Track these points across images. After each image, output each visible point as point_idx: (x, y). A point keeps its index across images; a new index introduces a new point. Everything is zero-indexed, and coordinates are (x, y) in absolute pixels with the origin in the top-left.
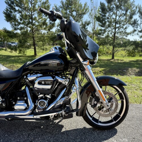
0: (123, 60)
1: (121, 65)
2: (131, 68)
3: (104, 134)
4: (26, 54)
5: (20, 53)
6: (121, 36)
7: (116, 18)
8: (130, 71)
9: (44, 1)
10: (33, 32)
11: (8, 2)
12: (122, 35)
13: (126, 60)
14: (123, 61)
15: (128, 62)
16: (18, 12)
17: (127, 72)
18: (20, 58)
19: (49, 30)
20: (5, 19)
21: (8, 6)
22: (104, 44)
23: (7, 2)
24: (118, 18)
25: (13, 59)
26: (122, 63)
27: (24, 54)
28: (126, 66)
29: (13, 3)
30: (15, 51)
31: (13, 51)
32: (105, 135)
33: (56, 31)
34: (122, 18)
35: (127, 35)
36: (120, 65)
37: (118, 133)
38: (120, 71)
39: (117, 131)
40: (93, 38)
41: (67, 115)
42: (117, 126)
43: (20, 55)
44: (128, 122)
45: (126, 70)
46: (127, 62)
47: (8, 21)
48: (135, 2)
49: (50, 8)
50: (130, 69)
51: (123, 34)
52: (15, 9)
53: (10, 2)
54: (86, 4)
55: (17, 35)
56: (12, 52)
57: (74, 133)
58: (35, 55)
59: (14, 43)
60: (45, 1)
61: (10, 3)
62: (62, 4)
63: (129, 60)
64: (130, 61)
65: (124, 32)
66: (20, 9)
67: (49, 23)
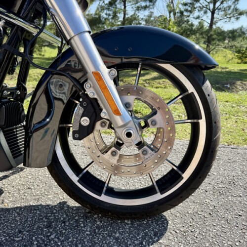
0: (226, 68)
1: (221, 75)
2: (241, 80)
3: (117, 235)
4: (44, 55)
6: (226, 17)
8: (238, 87)
12: (228, 16)
13: (233, 69)
14: (227, 70)
15: (237, 71)
17: (233, 89)
22: (189, 35)
26: (224, 73)
28: (231, 78)
32: (117, 239)
33: (98, 9)
35: (238, 16)
36: (219, 75)
37: (167, 234)
38: (217, 86)
39: (166, 229)
40: (169, 23)
42: (172, 210)
44: (212, 197)
45: (231, 85)
46: (234, 71)
50: (239, 83)
51: (230, 14)
57: (18, 218)
63: (239, 69)
64: (241, 70)
65: (232, 7)
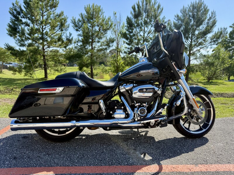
4: (33, 77)
5: (26, 75)
7: (144, 35)
9: (57, 13)
10: (44, 50)
11: (13, 12)
16: (25, 24)
18: (28, 81)
19: (65, 47)
20: (7, 34)
21: (12, 17)
23: (11, 12)
24: (146, 35)
25: (19, 82)
27: (31, 77)
29: (19, 13)
30: (19, 73)
31: (17, 73)
34: (151, 35)
41: (164, 123)
43: (26, 77)
47: (11, 36)
48: (165, 18)
49: (67, 22)
52: (21, 21)
53: (15, 12)
54: (110, 18)
55: (24, 53)
56: (15, 74)
58: (45, 78)
59: (11, 63)
60: (59, 13)
61: (15, 14)
62: (82, 17)
66: (29, 22)
67: (66, 39)
